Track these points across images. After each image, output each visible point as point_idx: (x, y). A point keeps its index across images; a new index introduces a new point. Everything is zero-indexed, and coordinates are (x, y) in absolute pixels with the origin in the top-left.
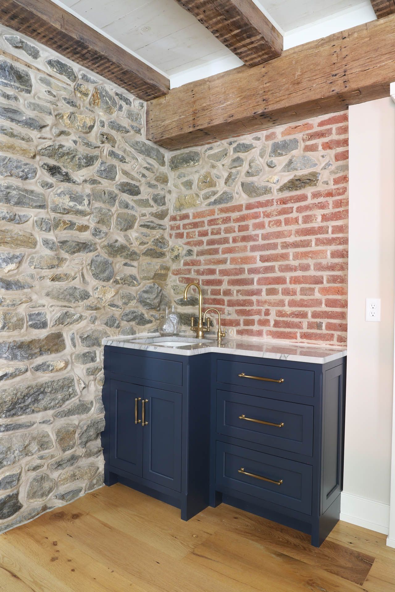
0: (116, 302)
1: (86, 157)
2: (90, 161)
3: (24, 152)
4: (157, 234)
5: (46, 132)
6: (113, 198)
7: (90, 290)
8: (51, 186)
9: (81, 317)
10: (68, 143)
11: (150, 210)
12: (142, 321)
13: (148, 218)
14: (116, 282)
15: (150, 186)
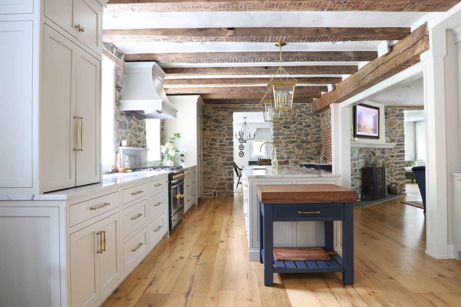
0: (303, 154)
1: (293, 122)
2: (294, 123)
3: (278, 125)
4: (317, 136)
5: (283, 120)
6: (302, 129)
7: (295, 151)
8: (285, 130)
9: (293, 157)
10: (289, 120)
11: (315, 130)
12: (312, 159)
13: (313, 132)
14: (304, 149)
15: (314, 124)
